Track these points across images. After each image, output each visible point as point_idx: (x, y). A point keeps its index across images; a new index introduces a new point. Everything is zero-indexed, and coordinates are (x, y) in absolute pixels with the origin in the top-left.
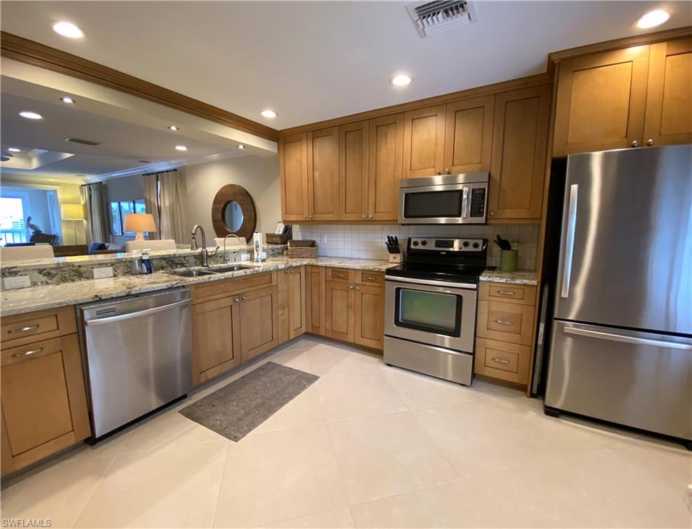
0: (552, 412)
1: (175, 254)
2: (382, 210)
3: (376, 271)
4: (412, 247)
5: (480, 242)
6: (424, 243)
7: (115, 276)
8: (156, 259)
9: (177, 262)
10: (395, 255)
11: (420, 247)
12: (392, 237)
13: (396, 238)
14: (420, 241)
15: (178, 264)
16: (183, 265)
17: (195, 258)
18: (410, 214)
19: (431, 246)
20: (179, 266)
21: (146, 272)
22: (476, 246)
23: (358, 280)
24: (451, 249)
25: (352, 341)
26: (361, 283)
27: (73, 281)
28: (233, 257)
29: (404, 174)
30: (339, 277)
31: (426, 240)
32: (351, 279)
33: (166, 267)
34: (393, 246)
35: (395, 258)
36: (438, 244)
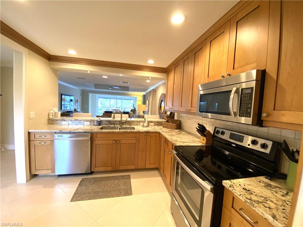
1: (111, 120)
4: (215, 134)
6: (223, 133)
7: (90, 125)
8: (104, 121)
16: (114, 124)
19: (227, 137)
20: (113, 124)
24: (241, 144)
26: (171, 150)
27: (79, 125)
28: (137, 123)
29: (204, 81)
30: (166, 143)
31: (224, 130)
32: (169, 146)
33: (108, 124)
35: (203, 139)
36: (232, 136)
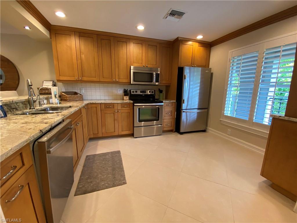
0: (182, 133)
2: (122, 78)
3: (128, 103)
4: (132, 93)
5: (153, 91)
6: (136, 92)
9: (13, 107)
10: (126, 97)
11: (135, 93)
12: (125, 89)
13: (127, 90)
14: (135, 91)
15: (14, 108)
16: (16, 109)
17: (22, 104)
18: (135, 80)
19: (139, 93)
20: (14, 110)
21: (3, 116)
22: (152, 92)
23: (119, 108)
24: (145, 94)
25: (117, 134)
26: (120, 108)
30: (109, 108)
32: (116, 108)
34: (126, 93)
35: (126, 98)
36: (141, 92)
